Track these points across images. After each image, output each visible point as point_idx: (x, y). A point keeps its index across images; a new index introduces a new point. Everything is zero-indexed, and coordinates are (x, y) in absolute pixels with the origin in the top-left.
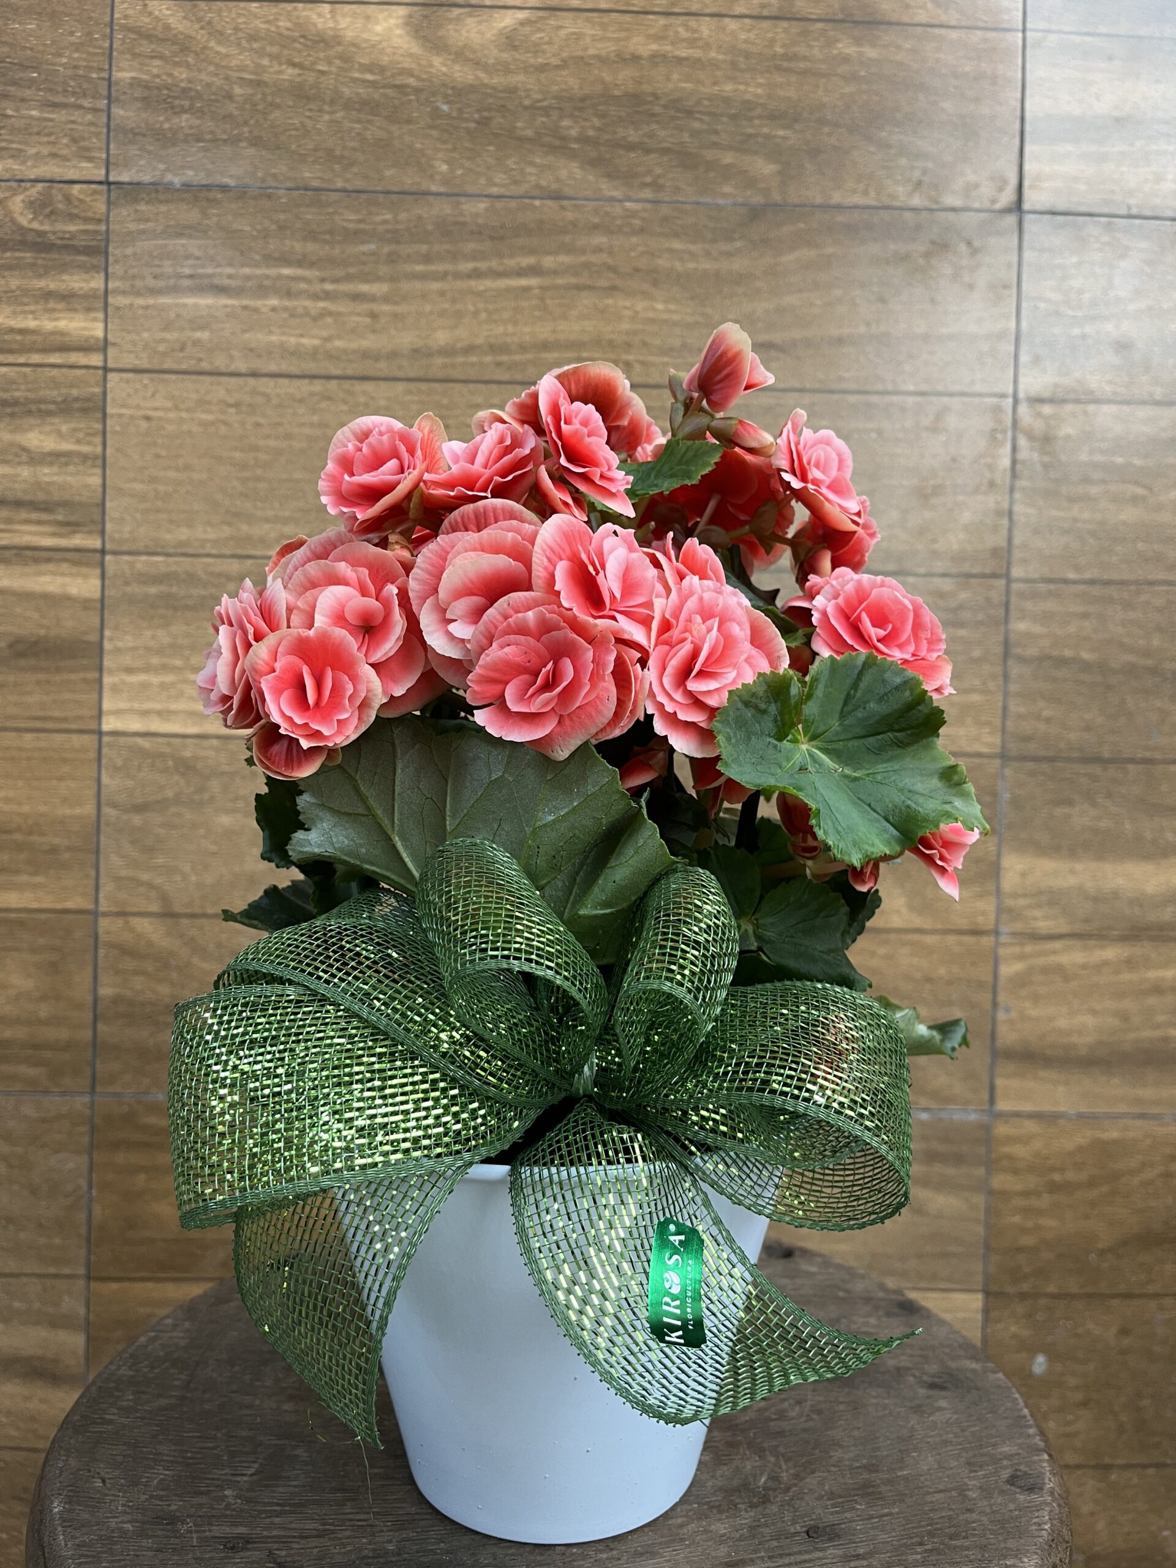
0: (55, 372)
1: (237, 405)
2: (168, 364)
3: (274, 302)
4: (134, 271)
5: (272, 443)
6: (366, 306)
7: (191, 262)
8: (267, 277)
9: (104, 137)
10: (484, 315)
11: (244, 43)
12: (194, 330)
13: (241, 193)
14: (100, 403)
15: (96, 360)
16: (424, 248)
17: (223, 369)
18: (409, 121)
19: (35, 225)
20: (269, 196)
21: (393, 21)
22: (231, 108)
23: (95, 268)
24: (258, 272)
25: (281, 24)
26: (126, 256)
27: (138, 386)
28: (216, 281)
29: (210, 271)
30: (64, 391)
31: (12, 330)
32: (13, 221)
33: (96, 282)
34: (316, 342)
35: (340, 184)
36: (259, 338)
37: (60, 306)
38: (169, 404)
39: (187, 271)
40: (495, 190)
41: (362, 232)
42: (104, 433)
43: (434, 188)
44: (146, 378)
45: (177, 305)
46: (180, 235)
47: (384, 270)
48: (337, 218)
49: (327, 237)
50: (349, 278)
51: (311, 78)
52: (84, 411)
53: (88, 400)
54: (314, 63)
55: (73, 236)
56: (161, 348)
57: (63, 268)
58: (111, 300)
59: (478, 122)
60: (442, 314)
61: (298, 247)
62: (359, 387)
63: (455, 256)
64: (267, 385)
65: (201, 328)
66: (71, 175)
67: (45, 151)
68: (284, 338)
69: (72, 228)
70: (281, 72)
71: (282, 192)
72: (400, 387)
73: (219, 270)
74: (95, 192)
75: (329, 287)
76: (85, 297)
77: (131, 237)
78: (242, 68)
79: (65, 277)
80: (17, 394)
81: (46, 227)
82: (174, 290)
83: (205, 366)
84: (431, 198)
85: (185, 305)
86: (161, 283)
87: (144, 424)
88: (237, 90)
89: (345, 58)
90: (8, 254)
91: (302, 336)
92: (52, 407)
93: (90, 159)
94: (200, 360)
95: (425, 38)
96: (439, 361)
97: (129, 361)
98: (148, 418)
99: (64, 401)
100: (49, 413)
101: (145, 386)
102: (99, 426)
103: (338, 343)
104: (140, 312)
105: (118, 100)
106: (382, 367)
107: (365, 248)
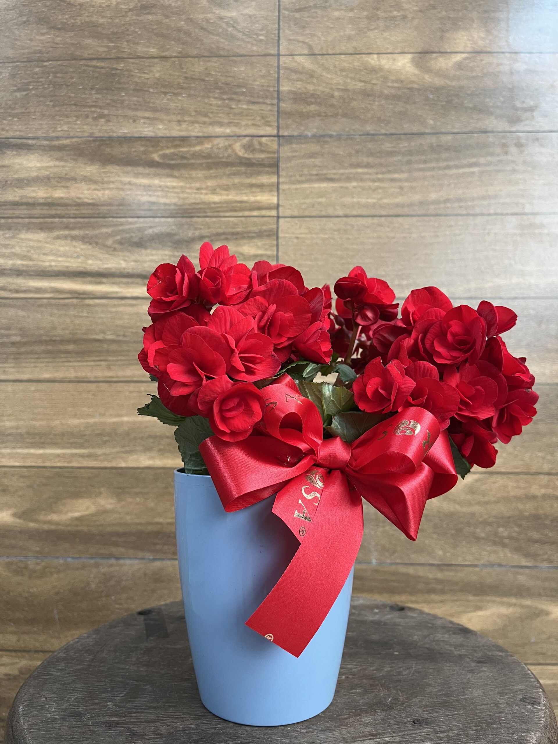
0: (255, 219)
1: (338, 230)
2: (307, 213)
3: (355, 184)
4: (290, 174)
5: (355, 247)
6: (398, 184)
7: (316, 168)
8: (351, 173)
9: (276, 116)
10: (453, 185)
11: (339, 74)
12: (318, 198)
13: (339, 138)
14: (276, 233)
15: (274, 213)
16: (423, 157)
17: (332, 214)
18: (415, 103)
19: (246, 156)
20: (351, 139)
21: (406, 61)
22: (334, 101)
23: (273, 173)
24: (346, 171)
25: (355, 64)
26: (287, 168)
27: (292, 224)
28: (329, 176)
29: (325, 172)
30: (259, 227)
31: (236, 202)
32: (236, 154)
33: (274, 179)
34: (374, 201)
35: (383, 131)
36: (348, 200)
37: (258, 190)
38: (306, 231)
39: (315, 172)
40: (456, 130)
41: (395, 152)
42: (277, 245)
43: (427, 131)
44: (296, 220)
45: (310, 188)
46: (311, 157)
47: (405, 168)
48: (383, 147)
49: (378, 155)
50: (389, 172)
51: (369, 87)
52: (269, 236)
53: (270, 231)
54: (371, 80)
55: (263, 159)
56: (303, 207)
57: (259, 173)
58: (281, 187)
59: (446, 102)
60: (434, 185)
61: (365, 160)
62: (395, 219)
63: (437, 160)
64: (352, 221)
65: (322, 197)
66: (262, 133)
67: (250, 123)
68: (360, 200)
69: (263, 156)
70: (356, 85)
71: (357, 137)
72: (415, 219)
73: (329, 172)
74: (273, 140)
75: (380, 176)
76: (269, 186)
77: (289, 159)
78: (338, 84)
79: (260, 178)
80: (239, 230)
81: (251, 156)
82: (309, 181)
83: (323, 213)
84: (426, 136)
85: (314, 188)
86: (303, 178)
87: (295, 241)
88: (336, 94)
89: (385, 78)
90: (234, 169)
91: (367, 198)
92: (254, 235)
93: (270, 126)
94: (321, 211)
95: (421, 67)
96: (432, 207)
97: (288, 213)
98: (297, 238)
99: (260, 232)
100: (253, 238)
101: (297, 224)
102: (275, 242)
103: (385, 201)
104: (294, 191)
105: (282, 100)
106: (406, 210)
107: (395, 159)
